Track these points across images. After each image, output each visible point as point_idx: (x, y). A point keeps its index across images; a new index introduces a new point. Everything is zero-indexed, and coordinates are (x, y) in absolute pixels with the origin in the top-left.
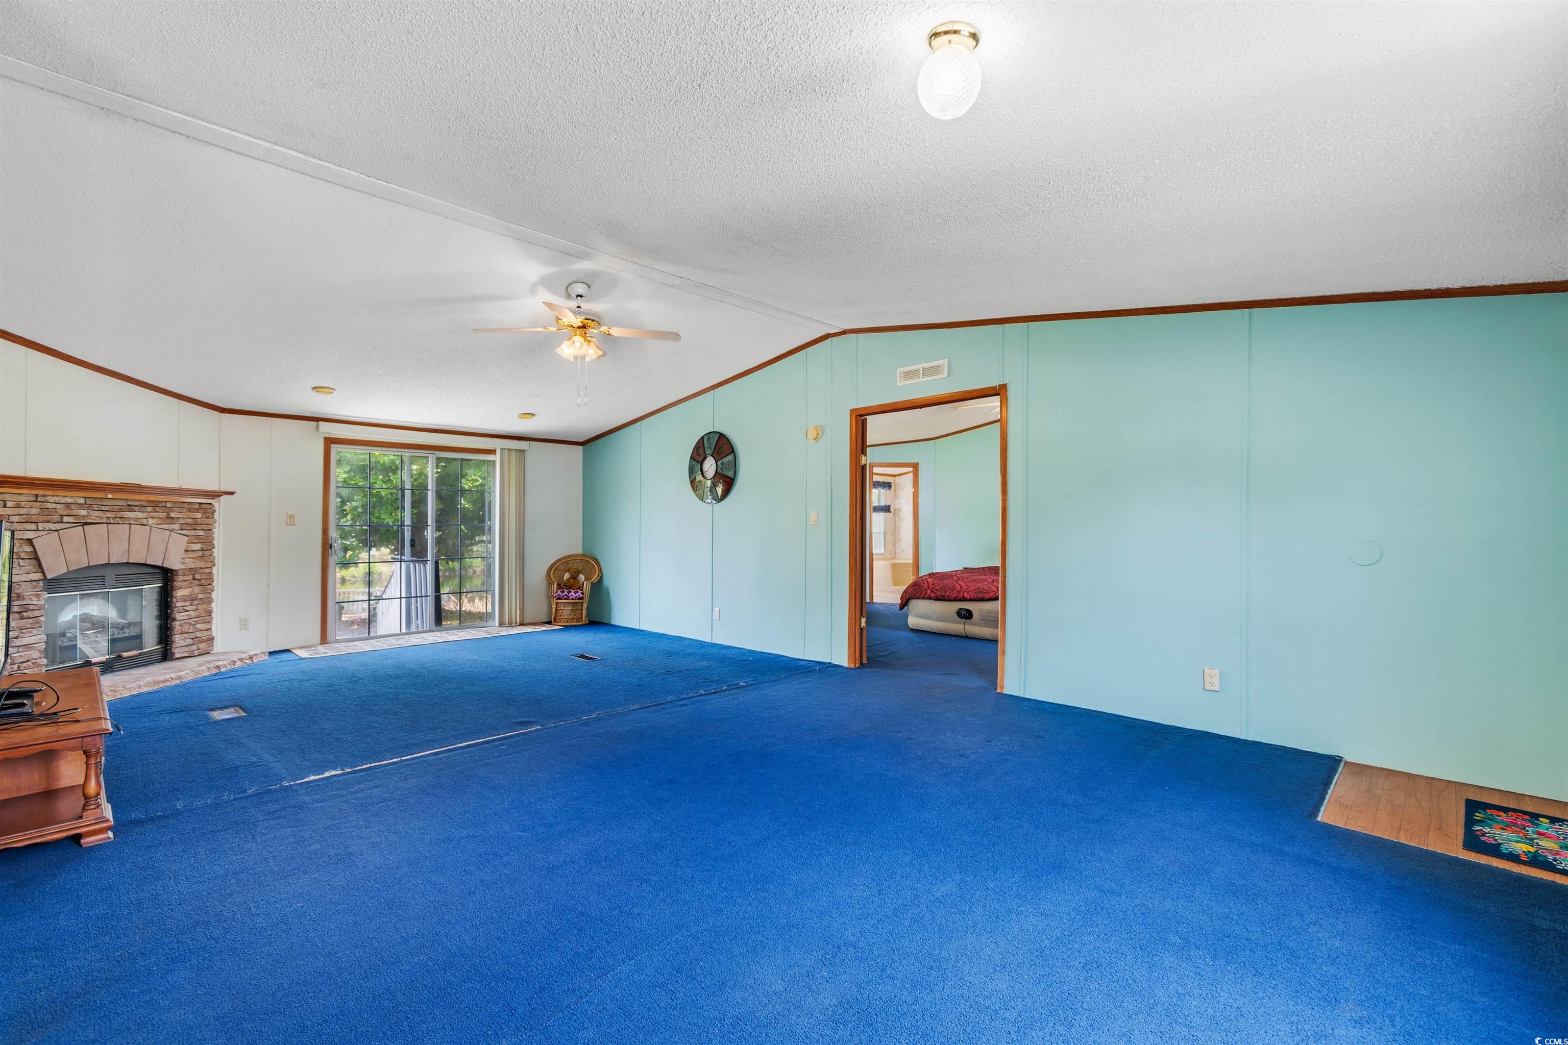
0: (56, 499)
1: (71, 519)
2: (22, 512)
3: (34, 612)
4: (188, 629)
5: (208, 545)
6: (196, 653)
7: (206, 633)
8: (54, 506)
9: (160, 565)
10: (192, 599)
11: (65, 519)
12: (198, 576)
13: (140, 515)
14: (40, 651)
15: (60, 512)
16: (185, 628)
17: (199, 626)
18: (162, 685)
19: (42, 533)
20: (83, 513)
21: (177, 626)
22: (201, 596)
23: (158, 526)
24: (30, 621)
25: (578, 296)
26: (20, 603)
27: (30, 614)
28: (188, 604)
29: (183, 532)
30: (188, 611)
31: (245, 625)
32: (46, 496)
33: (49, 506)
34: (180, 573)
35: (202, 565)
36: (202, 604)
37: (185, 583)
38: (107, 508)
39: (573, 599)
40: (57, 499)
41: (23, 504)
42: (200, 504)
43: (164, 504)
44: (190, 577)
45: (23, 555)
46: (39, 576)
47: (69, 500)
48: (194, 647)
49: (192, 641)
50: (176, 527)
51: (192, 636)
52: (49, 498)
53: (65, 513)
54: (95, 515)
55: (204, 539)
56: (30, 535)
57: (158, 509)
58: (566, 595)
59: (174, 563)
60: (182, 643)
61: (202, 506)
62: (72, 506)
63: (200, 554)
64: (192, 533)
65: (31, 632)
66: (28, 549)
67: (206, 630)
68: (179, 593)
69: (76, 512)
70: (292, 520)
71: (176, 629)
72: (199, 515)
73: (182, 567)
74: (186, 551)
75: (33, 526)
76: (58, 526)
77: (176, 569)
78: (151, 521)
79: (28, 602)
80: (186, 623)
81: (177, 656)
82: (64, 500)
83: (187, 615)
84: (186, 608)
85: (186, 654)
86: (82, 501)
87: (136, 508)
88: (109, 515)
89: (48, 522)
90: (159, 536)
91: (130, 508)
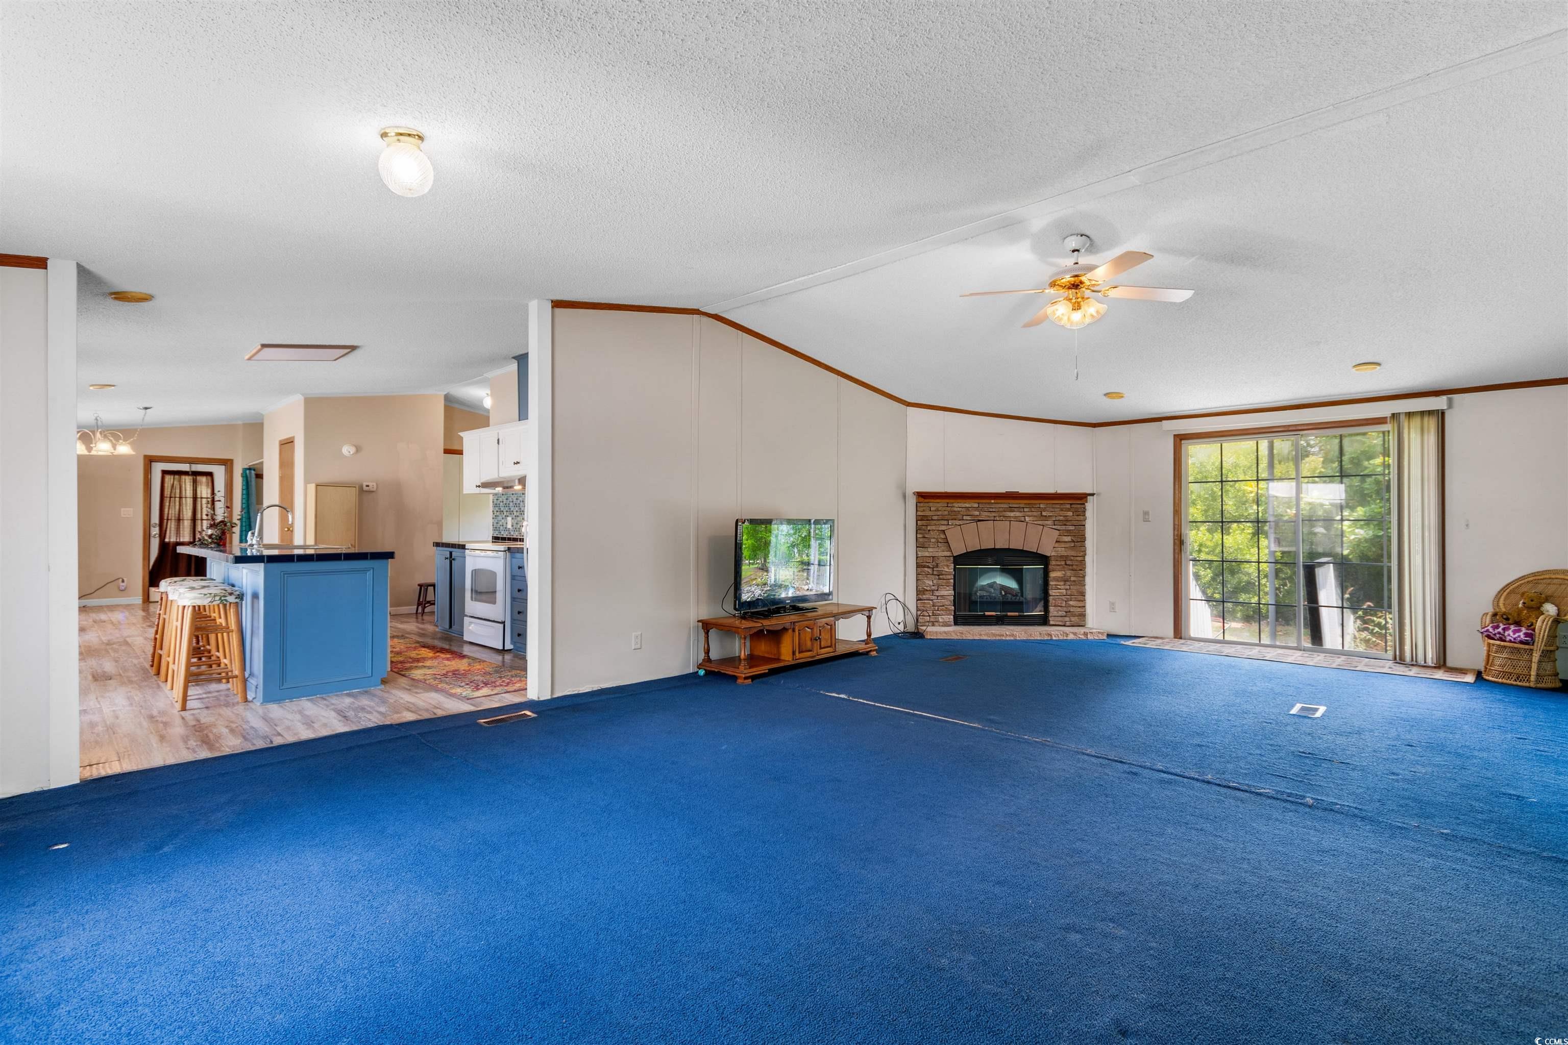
0: (958, 505)
1: (968, 518)
2: (938, 514)
3: (947, 576)
4: (1061, 603)
5: (1079, 539)
6: (1068, 624)
7: (1079, 610)
8: (959, 509)
9: (1035, 551)
10: (1065, 580)
11: (965, 518)
12: (1068, 562)
13: (1018, 514)
14: (950, 601)
15: (962, 513)
16: (1059, 602)
17: (1071, 603)
18: (998, 638)
19: (950, 527)
20: (977, 513)
21: (1051, 600)
22: (1072, 579)
23: (1035, 523)
24: (945, 581)
25: (1074, 251)
26: (937, 569)
27: (944, 577)
28: (1062, 583)
29: (1054, 527)
30: (1060, 589)
31: (1113, 609)
32: (953, 503)
33: (956, 509)
34: (1053, 558)
35: (1073, 553)
36: (1074, 585)
37: (1058, 567)
38: (994, 510)
39: (1510, 641)
40: (960, 505)
41: (940, 508)
42: (1071, 504)
43: (1038, 506)
44: (1063, 563)
45: (940, 540)
46: (948, 554)
47: (967, 505)
48: (1067, 619)
49: (1065, 613)
50: (1049, 523)
51: (1065, 609)
52: (954, 504)
53: (965, 514)
54: (984, 515)
55: (1075, 533)
56: (943, 528)
57: (1033, 509)
58: (1499, 633)
59: (1047, 550)
60: (1055, 613)
61: (1073, 506)
62: (970, 509)
63: (1073, 545)
64: (1064, 527)
65: (945, 588)
66: (943, 536)
67: (1079, 607)
68: (1052, 575)
69: (971, 513)
70: (1147, 517)
71: (1050, 602)
72: (1070, 514)
73: (1053, 554)
74: (1057, 542)
75: (945, 522)
76: (961, 522)
77: (1049, 555)
78: (1027, 519)
79: (942, 569)
80: (1058, 598)
81: (1052, 623)
82: (964, 505)
83: (1059, 592)
84: (1059, 587)
85: (1060, 623)
86: (976, 505)
87: (1016, 509)
88: (994, 514)
89: (955, 520)
90: (1034, 532)
91: (1011, 509)
